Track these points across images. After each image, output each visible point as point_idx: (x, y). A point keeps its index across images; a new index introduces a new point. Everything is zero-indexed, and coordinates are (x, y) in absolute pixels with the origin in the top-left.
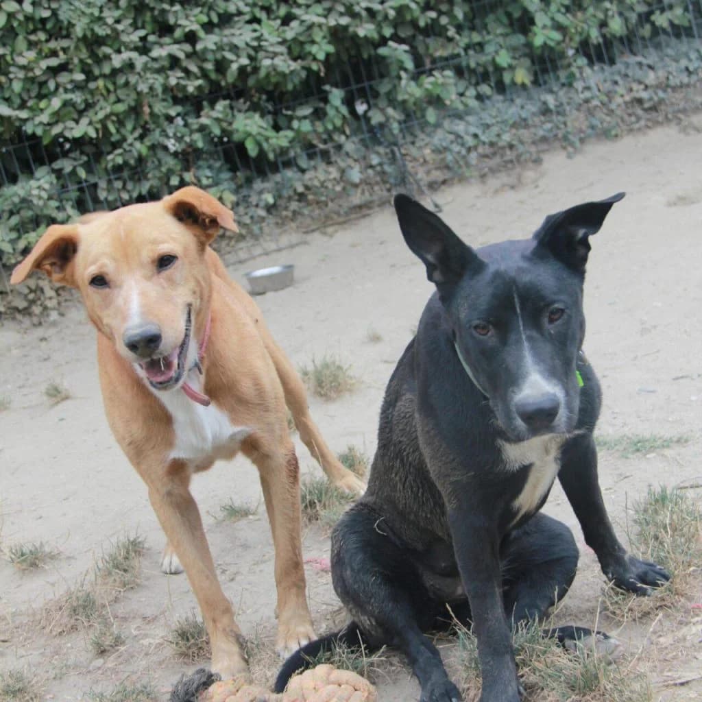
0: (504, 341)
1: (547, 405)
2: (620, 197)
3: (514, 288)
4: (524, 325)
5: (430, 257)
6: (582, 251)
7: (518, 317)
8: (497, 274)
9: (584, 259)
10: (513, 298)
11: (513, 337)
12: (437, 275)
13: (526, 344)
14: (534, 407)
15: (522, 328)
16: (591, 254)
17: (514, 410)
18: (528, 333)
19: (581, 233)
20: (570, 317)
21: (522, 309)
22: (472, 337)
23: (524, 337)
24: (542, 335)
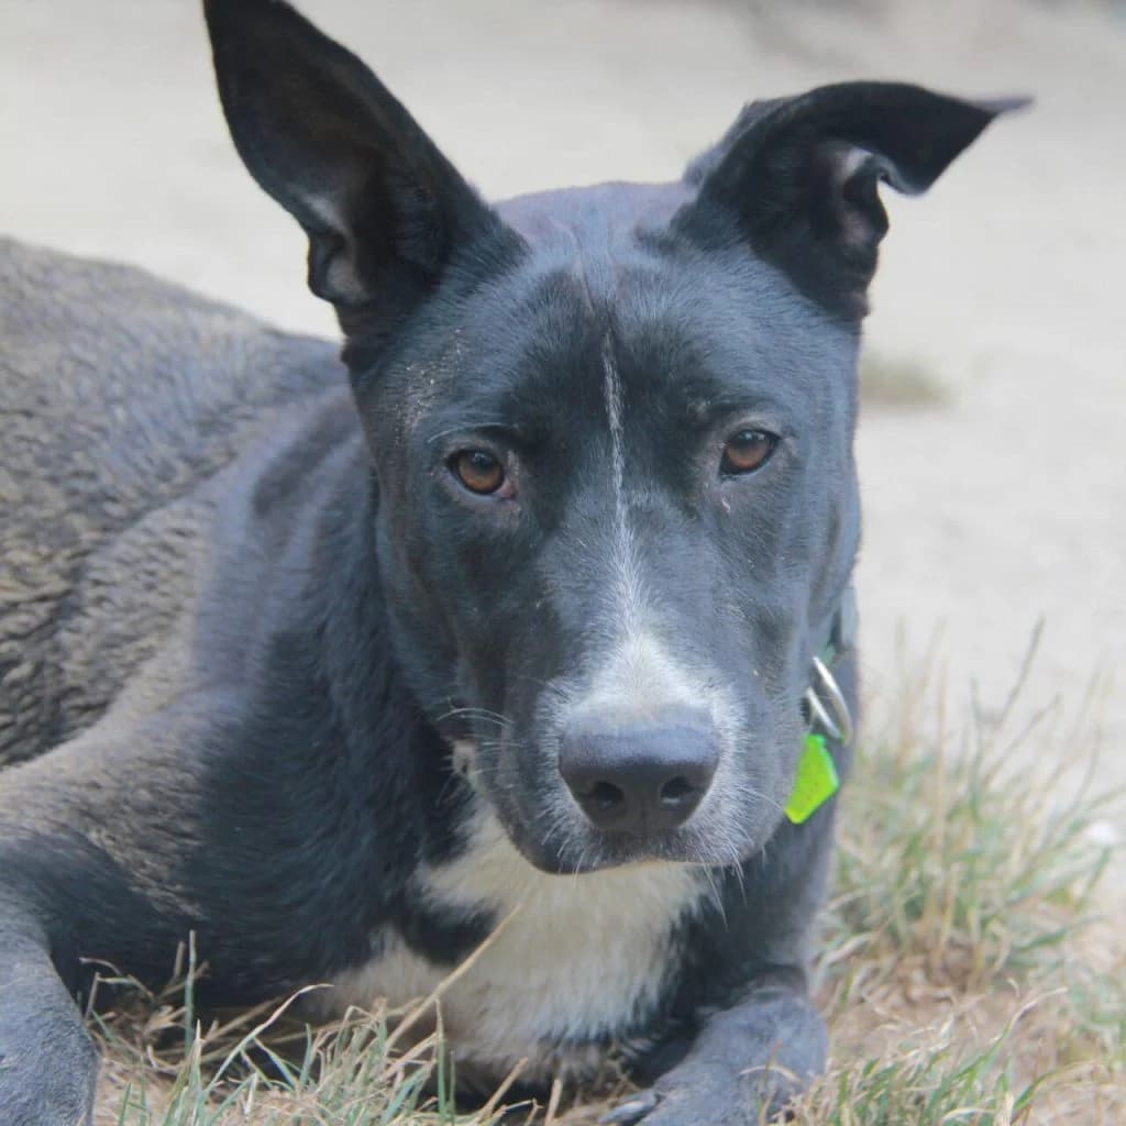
0: (549, 519)
1: (676, 750)
2: (1017, 104)
3: (608, 343)
4: (627, 472)
5: (325, 208)
6: (857, 233)
7: (610, 439)
8: (556, 286)
9: (866, 263)
10: (602, 375)
11: (581, 506)
12: (342, 275)
13: (625, 536)
14: (627, 751)
15: (618, 480)
16: (887, 247)
17: (553, 754)
18: (640, 498)
19: (854, 160)
20: (795, 465)
21: (625, 418)
22: (442, 497)
23: (621, 510)
24: (689, 511)
